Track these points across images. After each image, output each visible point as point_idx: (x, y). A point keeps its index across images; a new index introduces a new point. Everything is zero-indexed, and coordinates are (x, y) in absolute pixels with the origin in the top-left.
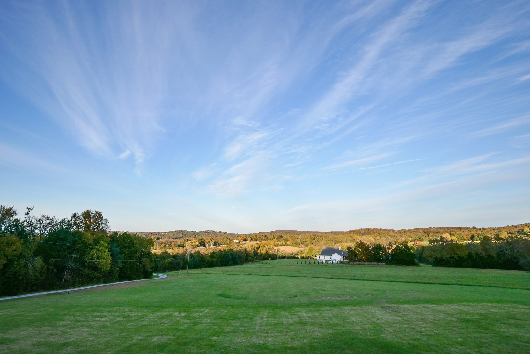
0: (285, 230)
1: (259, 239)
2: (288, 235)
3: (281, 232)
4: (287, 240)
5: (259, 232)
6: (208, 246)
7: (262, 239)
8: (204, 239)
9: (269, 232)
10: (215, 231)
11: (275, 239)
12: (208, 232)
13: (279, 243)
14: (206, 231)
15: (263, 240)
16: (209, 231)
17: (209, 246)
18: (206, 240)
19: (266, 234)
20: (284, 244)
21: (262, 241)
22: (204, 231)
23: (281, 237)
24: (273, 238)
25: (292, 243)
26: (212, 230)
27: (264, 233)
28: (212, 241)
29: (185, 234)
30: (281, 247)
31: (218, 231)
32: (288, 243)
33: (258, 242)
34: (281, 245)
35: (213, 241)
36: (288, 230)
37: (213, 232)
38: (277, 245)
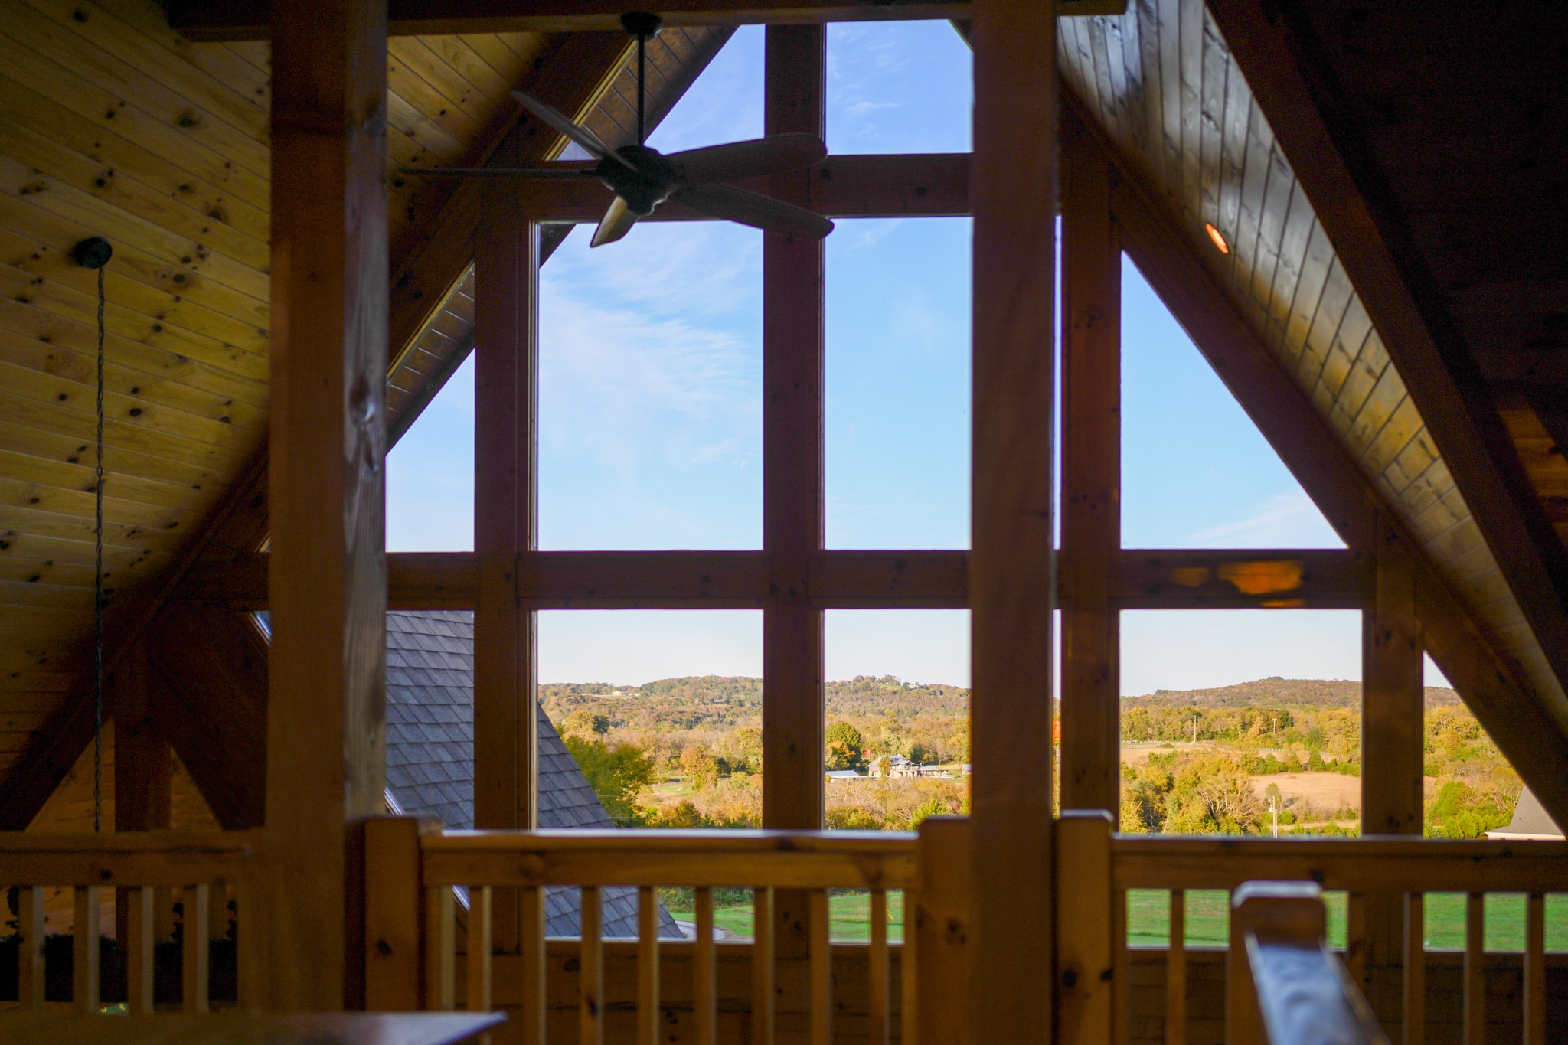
0: (1307, 682)
1: (1161, 733)
2: (1324, 712)
3: (1284, 693)
4: (1317, 739)
5: (1159, 692)
6: (878, 769)
7: (1179, 731)
8: (856, 732)
9: (1213, 691)
10: (907, 684)
11: (1253, 730)
12: (867, 688)
13: (1273, 757)
14: (859, 679)
15: (1183, 735)
16: (873, 679)
17: (887, 766)
18: (867, 736)
19: (1196, 699)
20: (1304, 757)
21: (1181, 746)
22: (843, 684)
23: (1287, 721)
24: (1240, 730)
25: (1345, 758)
26: (889, 679)
27: (1187, 697)
28: (903, 741)
29: (742, 697)
30: (1285, 775)
31: (922, 684)
32: (1327, 758)
33: (1157, 751)
34: (1284, 769)
35: (908, 745)
36: (1322, 683)
37: (895, 688)
38: (1264, 768)
